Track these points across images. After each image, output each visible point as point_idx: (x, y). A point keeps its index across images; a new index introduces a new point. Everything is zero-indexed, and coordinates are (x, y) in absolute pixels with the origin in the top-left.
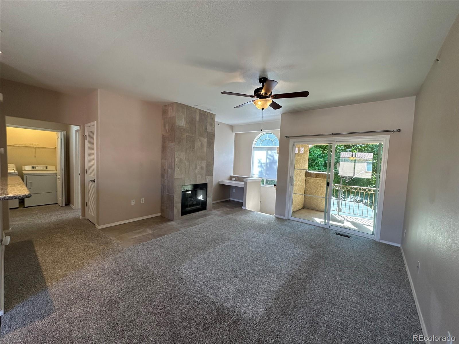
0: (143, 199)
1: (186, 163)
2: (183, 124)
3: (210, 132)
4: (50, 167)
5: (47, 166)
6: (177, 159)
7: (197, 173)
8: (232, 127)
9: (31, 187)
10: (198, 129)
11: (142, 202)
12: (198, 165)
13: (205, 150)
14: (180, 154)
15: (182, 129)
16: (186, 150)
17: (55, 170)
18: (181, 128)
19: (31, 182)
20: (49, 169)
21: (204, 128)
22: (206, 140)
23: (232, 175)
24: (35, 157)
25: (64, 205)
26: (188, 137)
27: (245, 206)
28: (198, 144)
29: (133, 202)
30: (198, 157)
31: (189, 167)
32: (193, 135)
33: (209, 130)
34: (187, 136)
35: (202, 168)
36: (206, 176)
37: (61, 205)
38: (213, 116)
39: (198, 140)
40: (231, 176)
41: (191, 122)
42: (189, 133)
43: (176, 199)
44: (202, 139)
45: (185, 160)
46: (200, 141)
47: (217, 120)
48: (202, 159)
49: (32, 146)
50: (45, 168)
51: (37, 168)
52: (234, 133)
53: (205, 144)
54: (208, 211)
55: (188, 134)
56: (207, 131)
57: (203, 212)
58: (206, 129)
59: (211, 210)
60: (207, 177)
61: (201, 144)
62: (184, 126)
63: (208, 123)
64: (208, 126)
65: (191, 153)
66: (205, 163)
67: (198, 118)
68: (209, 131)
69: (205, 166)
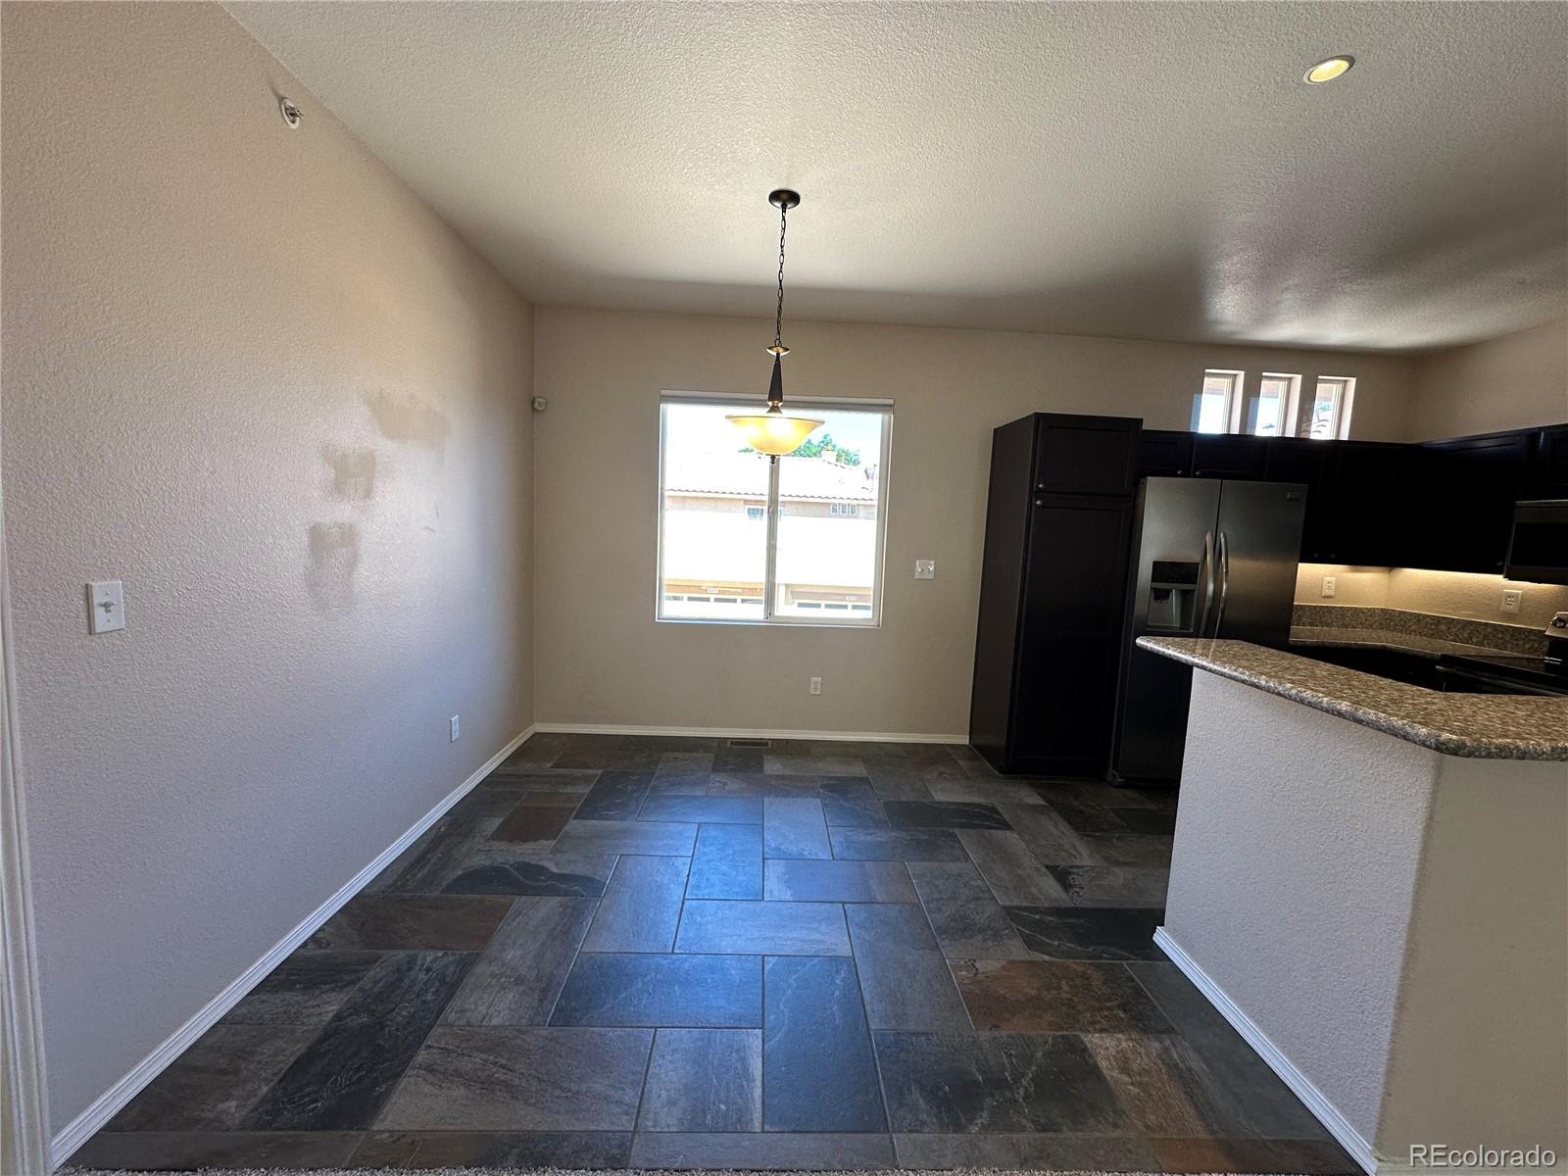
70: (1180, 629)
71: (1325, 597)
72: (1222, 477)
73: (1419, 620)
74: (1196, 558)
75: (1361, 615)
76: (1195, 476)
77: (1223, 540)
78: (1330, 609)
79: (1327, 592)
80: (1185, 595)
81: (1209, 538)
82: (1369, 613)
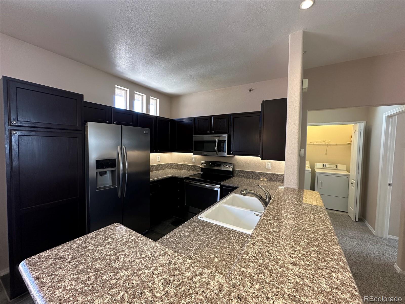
4: (340, 167)
5: (337, 164)
9: (321, 187)
17: (346, 169)
19: (321, 182)
20: (339, 169)
24: (326, 154)
25: (357, 220)
37: (353, 218)
49: (324, 143)
50: (335, 167)
51: (327, 166)
70: (113, 186)
71: (158, 162)
72: (122, 124)
73: (178, 165)
74: (115, 157)
75: (166, 165)
76: (114, 124)
77: (124, 148)
78: (159, 165)
79: (158, 160)
80: (113, 172)
81: (119, 148)
82: (168, 165)
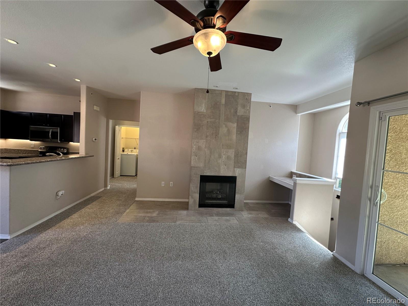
0: (172, 182)
1: (207, 151)
2: (203, 110)
3: (242, 116)
6: (194, 147)
7: (220, 163)
8: (295, 108)
10: (224, 112)
11: (171, 185)
12: (222, 154)
13: (234, 137)
14: (199, 141)
15: (202, 115)
16: (207, 137)
18: (200, 114)
21: (232, 111)
22: (235, 125)
23: (295, 171)
26: (209, 123)
27: (292, 219)
28: (223, 130)
29: (163, 184)
30: (223, 145)
31: (210, 156)
32: (217, 121)
33: (241, 112)
34: (207, 122)
35: (228, 158)
36: (234, 167)
38: (247, 97)
39: (224, 126)
40: (291, 171)
41: (215, 106)
42: (211, 118)
43: (192, 188)
44: (230, 124)
45: (205, 148)
46: (226, 126)
47: (253, 99)
48: (229, 147)
52: (300, 114)
53: (235, 131)
54: (235, 211)
55: (209, 120)
56: (238, 114)
57: (228, 209)
58: (236, 112)
59: (242, 211)
60: (236, 169)
61: (228, 130)
62: (205, 111)
63: (239, 105)
64: (239, 108)
65: (214, 141)
66: (234, 153)
67: (223, 101)
68: (240, 114)
69: (233, 156)
